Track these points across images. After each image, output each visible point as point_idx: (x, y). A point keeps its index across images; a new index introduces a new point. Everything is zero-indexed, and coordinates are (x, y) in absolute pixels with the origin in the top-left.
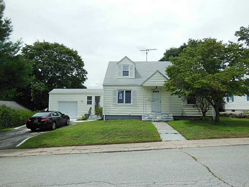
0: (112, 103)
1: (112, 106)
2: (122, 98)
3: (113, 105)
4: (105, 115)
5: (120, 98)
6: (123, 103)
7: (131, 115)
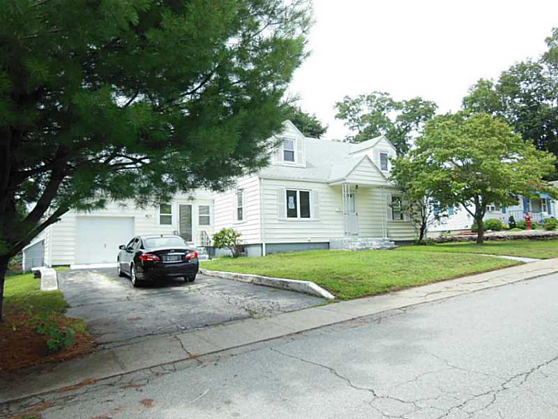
0: (275, 217)
1: (277, 222)
2: (293, 207)
3: (280, 220)
4: (266, 244)
5: (290, 207)
6: (296, 216)
7: (312, 241)
